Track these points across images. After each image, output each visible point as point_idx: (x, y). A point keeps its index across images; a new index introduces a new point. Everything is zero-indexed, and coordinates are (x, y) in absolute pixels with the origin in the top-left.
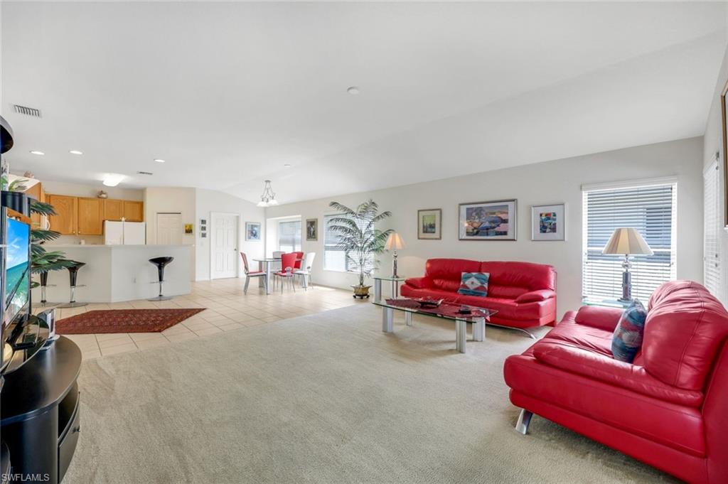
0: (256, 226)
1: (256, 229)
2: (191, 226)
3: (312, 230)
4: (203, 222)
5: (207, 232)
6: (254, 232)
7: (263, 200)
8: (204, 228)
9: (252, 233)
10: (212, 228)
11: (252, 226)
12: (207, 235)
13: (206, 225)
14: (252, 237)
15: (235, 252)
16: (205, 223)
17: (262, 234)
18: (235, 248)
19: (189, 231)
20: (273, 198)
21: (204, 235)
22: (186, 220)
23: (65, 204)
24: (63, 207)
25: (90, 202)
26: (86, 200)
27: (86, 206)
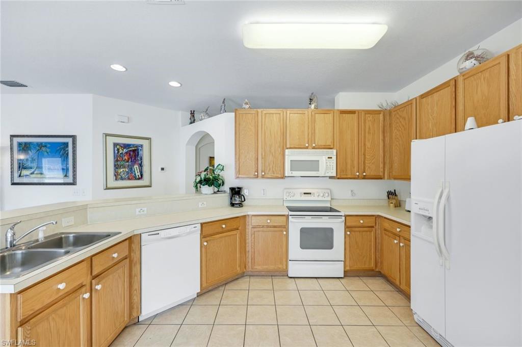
23: (404, 119)
24: (403, 126)
25: (436, 96)
26: (430, 97)
27: (430, 111)
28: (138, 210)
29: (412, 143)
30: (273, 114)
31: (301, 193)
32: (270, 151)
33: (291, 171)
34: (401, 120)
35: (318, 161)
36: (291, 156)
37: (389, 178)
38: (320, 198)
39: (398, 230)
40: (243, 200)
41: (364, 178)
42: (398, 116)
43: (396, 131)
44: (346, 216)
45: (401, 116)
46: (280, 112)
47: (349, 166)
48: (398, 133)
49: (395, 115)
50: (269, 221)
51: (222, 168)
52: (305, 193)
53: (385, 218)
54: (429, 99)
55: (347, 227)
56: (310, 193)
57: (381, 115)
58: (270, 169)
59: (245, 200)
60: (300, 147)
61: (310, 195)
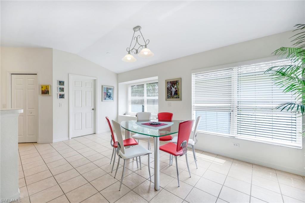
0: (110, 89)
1: (110, 91)
2: (47, 87)
3: (173, 90)
4: (61, 83)
5: (65, 93)
6: (109, 94)
7: (129, 53)
8: (62, 90)
9: (107, 94)
10: (70, 90)
11: (107, 88)
12: (66, 96)
13: (65, 87)
14: (107, 98)
15: (93, 111)
16: (63, 84)
17: (115, 96)
18: (93, 108)
19: (45, 92)
20: (146, 46)
21: (62, 96)
22: (43, 81)
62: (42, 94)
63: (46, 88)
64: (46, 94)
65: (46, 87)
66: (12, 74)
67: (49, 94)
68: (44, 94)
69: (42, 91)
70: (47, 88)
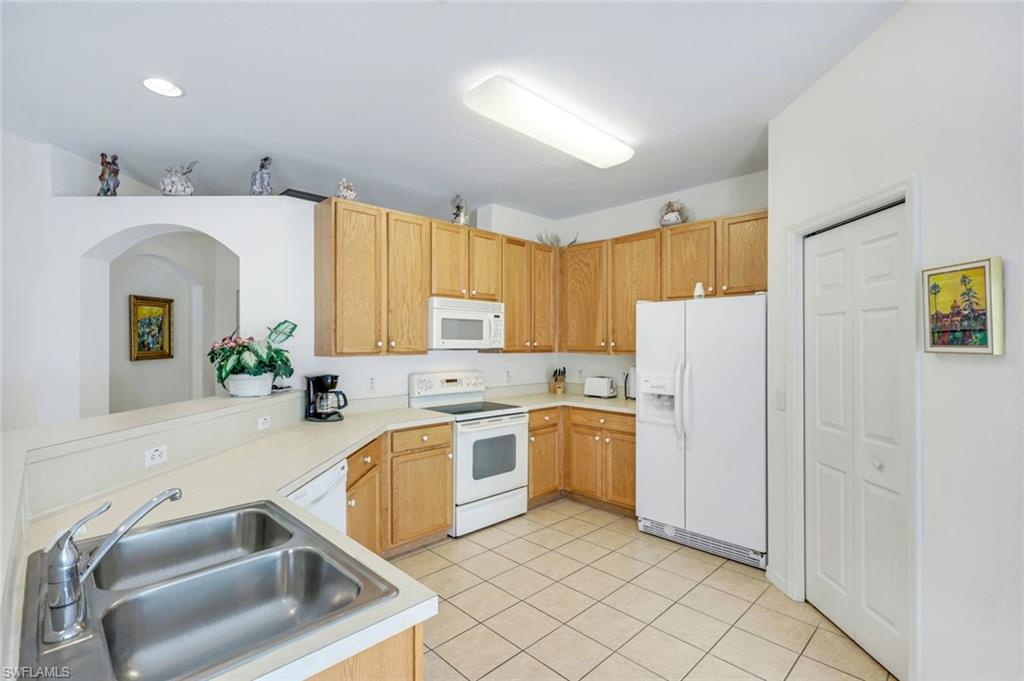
19: (959, 324)
23: (588, 265)
24: (585, 275)
25: (636, 245)
26: (628, 244)
27: (628, 263)
28: (148, 454)
29: (637, 305)
30: (408, 222)
31: (441, 381)
32: (404, 299)
33: (443, 338)
34: (582, 265)
35: (481, 321)
36: (441, 310)
37: (561, 350)
38: (471, 389)
39: (602, 421)
40: (342, 404)
41: (534, 350)
42: (576, 259)
43: (573, 280)
44: (530, 412)
45: (582, 261)
46: (420, 222)
47: (517, 332)
48: (576, 284)
49: (572, 257)
50: (425, 438)
51: (288, 330)
52: (448, 381)
53: (574, 408)
54: (626, 247)
55: (532, 430)
56: (455, 381)
57: (552, 254)
58: (403, 335)
59: (346, 404)
60: (452, 293)
61: (454, 383)
62: (934, 343)
63: (963, 289)
64: (963, 343)
65: (964, 280)
66: (809, 236)
67: (984, 343)
68: (951, 343)
69: (936, 318)
70: (968, 293)
